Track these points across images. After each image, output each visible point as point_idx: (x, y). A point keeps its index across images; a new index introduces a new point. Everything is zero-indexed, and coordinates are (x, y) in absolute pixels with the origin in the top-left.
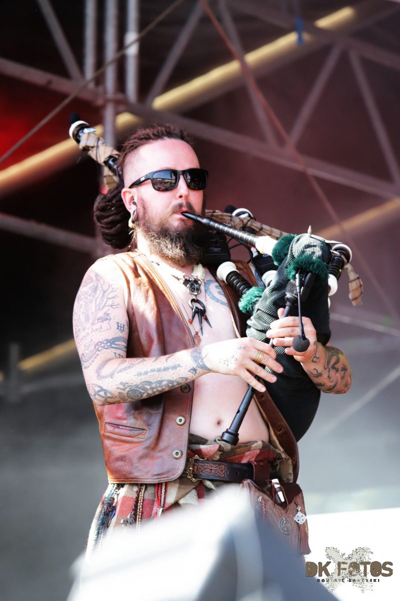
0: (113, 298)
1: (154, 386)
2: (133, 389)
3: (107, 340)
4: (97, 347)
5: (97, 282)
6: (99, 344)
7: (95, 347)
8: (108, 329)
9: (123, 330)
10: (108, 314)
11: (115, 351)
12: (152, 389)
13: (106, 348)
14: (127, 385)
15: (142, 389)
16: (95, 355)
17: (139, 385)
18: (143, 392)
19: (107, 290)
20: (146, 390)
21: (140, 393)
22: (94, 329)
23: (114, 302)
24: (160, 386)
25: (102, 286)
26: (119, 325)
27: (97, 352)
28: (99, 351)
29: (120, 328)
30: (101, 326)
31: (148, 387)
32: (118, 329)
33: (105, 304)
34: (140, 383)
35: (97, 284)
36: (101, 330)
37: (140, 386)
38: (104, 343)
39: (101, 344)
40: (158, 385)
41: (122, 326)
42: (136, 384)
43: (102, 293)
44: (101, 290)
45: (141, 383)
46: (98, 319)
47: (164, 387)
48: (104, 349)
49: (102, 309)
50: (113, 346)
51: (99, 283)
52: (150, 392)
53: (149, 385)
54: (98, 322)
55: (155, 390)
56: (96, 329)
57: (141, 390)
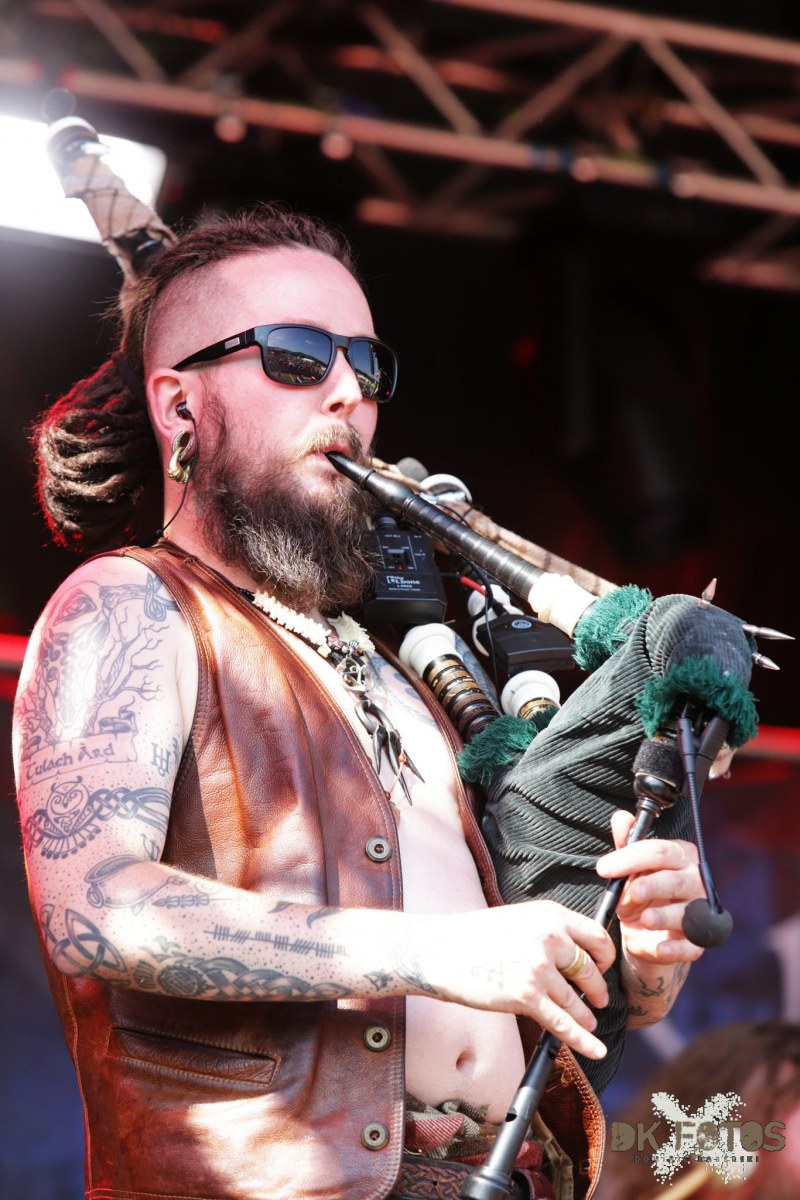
0: (147, 667)
1: (248, 978)
2: (185, 965)
3: (125, 791)
4: (96, 805)
5: (107, 612)
6: (103, 796)
7: (90, 802)
8: (129, 760)
9: (167, 770)
10: (131, 715)
11: (144, 831)
12: (239, 984)
13: (120, 815)
14: (175, 949)
15: (209, 976)
16: (90, 828)
17: (208, 962)
18: (210, 982)
19: (133, 641)
20: (219, 980)
21: (202, 983)
22: (89, 750)
23: (147, 680)
24: (264, 986)
25: (119, 629)
26: (158, 753)
27: (96, 821)
28: (102, 818)
29: (158, 761)
30: (110, 745)
31: (231, 976)
32: (154, 763)
33: (125, 681)
34: (213, 956)
35: (108, 619)
36: (110, 758)
37: (210, 966)
38: (116, 799)
39: (108, 799)
40: (261, 982)
41: (165, 756)
42: (201, 956)
43: (119, 646)
44: (118, 638)
45: (214, 960)
46: (103, 723)
47: (274, 992)
48: (116, 818)
49: (116, 694)
50: (141, 812)
51: (112, 617)
52: (230, 991)
53: (237, 974)
54: (101, 733)
55: (246, 991)
56: (96, 752)
57: (205, 977)
